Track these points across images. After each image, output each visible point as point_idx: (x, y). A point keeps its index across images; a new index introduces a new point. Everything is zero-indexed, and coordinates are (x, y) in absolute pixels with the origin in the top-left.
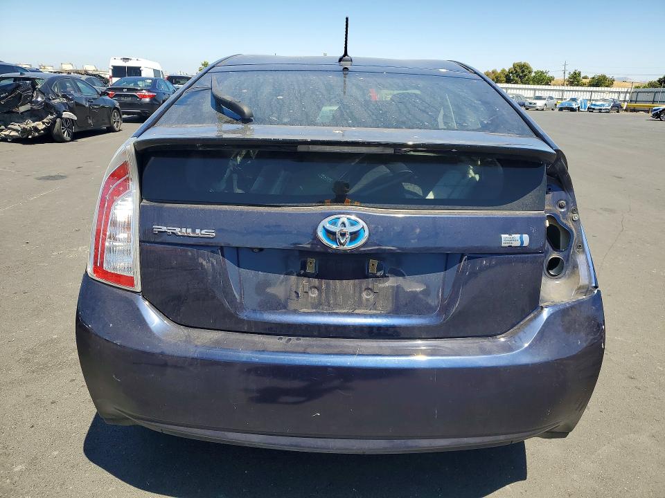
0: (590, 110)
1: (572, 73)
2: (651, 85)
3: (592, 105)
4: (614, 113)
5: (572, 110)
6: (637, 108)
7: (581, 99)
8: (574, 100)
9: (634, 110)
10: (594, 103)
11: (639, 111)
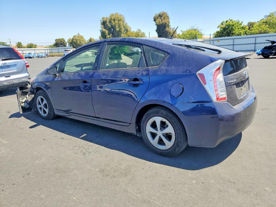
0: (38, 57)
1: (17, 43)
2: (51, 46)
3: (38, 55)
4: (47, 58)
5: (31, 58)
6: (53, 55)
7: (33, 53)
8: (29, 54)
9: (52, 56)
10: (38, 54)
11: (54, 56)
